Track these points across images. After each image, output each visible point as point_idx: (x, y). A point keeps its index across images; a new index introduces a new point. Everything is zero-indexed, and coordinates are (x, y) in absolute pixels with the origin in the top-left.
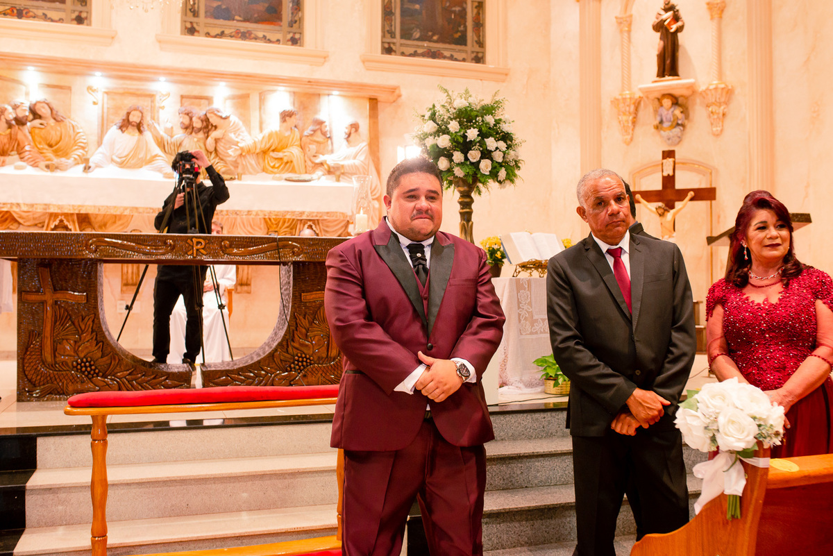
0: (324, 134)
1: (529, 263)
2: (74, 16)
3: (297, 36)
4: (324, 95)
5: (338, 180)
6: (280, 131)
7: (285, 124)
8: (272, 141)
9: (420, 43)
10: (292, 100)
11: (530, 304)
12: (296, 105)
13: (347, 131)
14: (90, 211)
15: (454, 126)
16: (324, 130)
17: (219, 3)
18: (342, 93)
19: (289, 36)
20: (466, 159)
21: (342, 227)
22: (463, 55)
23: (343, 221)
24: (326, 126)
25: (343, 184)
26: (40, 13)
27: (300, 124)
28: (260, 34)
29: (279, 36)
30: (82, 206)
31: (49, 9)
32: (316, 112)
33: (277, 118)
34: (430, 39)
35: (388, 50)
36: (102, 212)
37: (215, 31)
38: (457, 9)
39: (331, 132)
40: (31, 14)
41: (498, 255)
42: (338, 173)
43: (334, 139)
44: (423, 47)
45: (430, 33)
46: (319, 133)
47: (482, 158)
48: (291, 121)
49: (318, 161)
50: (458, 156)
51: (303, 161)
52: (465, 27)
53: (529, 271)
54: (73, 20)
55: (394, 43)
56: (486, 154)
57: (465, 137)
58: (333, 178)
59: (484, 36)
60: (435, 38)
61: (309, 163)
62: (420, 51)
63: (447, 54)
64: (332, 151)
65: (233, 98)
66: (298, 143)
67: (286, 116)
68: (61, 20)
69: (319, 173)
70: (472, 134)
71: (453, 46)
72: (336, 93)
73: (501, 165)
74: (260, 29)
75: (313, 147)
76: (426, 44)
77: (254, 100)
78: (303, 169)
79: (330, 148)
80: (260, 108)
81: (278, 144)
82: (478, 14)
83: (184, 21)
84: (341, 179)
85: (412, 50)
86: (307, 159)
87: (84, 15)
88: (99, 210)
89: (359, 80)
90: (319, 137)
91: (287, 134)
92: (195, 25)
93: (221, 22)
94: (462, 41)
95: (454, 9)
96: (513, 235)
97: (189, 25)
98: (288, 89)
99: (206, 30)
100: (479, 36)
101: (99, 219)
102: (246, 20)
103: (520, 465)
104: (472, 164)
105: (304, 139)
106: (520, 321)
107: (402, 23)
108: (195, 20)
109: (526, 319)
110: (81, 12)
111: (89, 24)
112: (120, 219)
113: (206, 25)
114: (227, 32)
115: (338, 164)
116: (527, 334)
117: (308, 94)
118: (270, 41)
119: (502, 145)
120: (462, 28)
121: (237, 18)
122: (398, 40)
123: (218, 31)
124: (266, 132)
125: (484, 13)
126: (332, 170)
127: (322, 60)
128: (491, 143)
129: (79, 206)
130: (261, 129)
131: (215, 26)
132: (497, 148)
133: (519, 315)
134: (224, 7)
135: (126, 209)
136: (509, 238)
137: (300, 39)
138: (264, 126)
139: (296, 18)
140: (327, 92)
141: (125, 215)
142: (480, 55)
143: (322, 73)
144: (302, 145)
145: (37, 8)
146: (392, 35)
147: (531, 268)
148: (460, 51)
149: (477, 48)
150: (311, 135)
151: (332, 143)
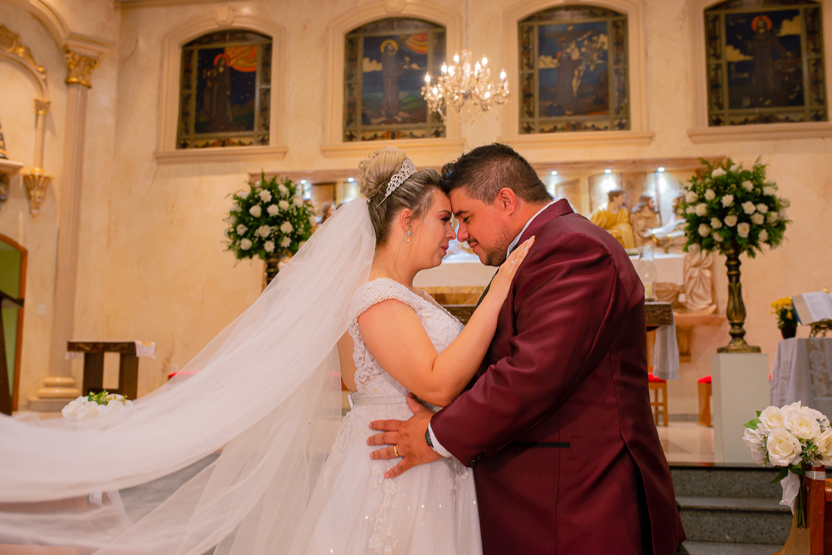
0: (652, 209)
1: (821, 322)
2: (433, 131)
3: (624, 121)
4: (651, 172)
5: (667, 252)
6: (608, 210)
7: (613, 204)
8: (600, 220)
9: (750, 110)
10: (619, 180)
11: (824, 364)
12: (624, 185)
13: (674, 204)
14: (445, 291)
15: (710, 194)
16: (651, 205)
17: (551, 102)
18: (668, 169)
19: (616, 122)
20: (724, 224)
21: (673, 297)
22: (801, 116)
23: (673, 291)
24: (653, 202)
25: (670, 256)
26: (407, 133)
27: (628, 202)
28: (589, 124)
29: (607, 123)
30: (439, 288)
31: (414, 129)
32: (644, 189)
33: (606, 198)
34: (761, 105)
35: (715, 121)
36: (454, 292)
37: (547, 128)
38: (791, 70)
39: (658, 207)
40: (401, 135)
41: (789, 315)
42: (667, 245)
43: (663, 213)
44: (754, 114)
45: (761, 99)
46: (646, 209)
47: (738, 222)
48: (619, 200)
49: (646, 235)
50: (715, 223)
51: (632, 236)
52: (802, 87)
53: (822, 331)
54: (432, 135)
55: (723, 115)
56: (744, 218)
57: (720, 204)
58: (661, 250)
59: (825, 93)
60: (768, 102)
61: (638, 238)
62: (751, 118)
63: (781, 116)
64: (661, 225)
65: (565, 184)
66: (626, 220)
67: (613, 196)
68: (423, 136)
69: (648, 246)
70: (727, 200)
71: (789, 108)
72: (661, 169)
73: (760, 227)
74: (589, 120)
75: (641, 223)
76: (757, 110)
77: (584, 184)
78: (632, 244)
79: (658, 222)
80: (590, 191)
81: (607, 222)
82: (816, 71)
83: (521, 123)
84: (670, 250)
85: (742, 119)
86: (636, 234)
87: (440, 129)
88: (452, 290)
89: (686, 155)
90: (647, 213)
91: (615, 212)
92: (531, 125)
93: (554, 118)
94: (799, 101)
95: (787, 71)
96: (805, 295)
97: (525, 125)
98: (615, 171)
99: (540, 127)
100: (818, 94)
101: (453, 298)
102: (576, 113)
103: (780, 521)
104: (730, 228)
105: (632, 216)
106: (813, 382)
107: (730, 93)
108: (530, 120)
109: (820, 380)
110: (438, 127)
111: (445, 136)
112: (469, 298)
113: (541, 123)
114: (559, 126)
115: (666, 237)
116: (822, 396)
117: (635, 174)
118: (598, 129)
119: (763, 208)
120: (797, 88)
121: (568, 112)
122: (727, 110)
123: (551, 127)
124: (595, 212)
125: (823, 69)
126: (661, 243)
127: (648, 140)
128: (748, 207)
129: (436, 288)
130: (591, 210)
131: (549, 123)
132: (756, 211)
133: (812, 376)
134: (556, 105)
135: (473, 288)
136: (800, 299)
137: (626, 123)
138: (594, 206)
139: (623, 105)
140: (653, 169)
141: (474, 294)
142: (821, 113)
143: (648, 153)
144: (631, 221)
145: (406, 129)
146: (720, 106)
147: (824, 328)
148: (796, 112)
149: (816, 106)
150: (639, 212)
151: (660, 218)
